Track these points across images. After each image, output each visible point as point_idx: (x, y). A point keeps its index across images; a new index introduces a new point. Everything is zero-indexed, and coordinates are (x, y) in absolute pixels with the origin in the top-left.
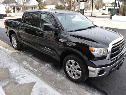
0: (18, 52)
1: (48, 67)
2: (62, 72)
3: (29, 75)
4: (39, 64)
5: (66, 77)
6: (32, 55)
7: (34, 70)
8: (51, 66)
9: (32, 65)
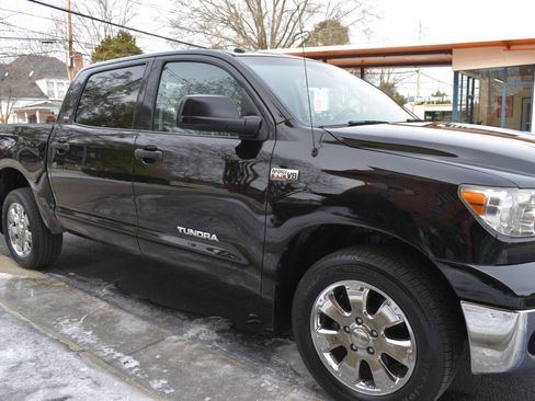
0: (34, 280)
1: (202, 341)
2: (282, 362)
3: (97, 384)
4: (149, 331)
5: (313, 389)
6: (111, 290)
7: (123, 360)
8: (215, 336)
9: (110, 336)
